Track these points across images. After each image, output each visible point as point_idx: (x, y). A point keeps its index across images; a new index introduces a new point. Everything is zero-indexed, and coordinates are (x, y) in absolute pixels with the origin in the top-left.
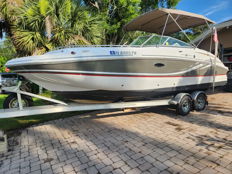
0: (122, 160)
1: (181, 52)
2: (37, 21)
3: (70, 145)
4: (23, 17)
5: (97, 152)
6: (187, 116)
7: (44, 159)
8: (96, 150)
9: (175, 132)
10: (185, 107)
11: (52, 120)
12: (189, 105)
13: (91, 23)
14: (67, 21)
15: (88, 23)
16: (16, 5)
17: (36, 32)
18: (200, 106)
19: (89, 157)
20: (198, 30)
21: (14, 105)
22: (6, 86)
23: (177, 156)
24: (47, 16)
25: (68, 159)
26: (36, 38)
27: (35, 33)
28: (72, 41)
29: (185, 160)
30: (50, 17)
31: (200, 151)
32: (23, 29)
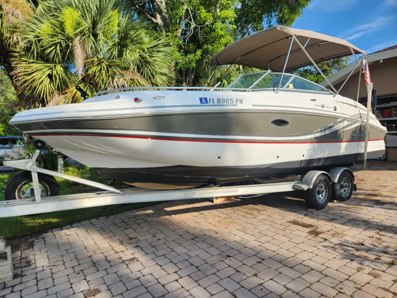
0: (225, 290)
1: (314, 100)
2: (59, 45)
3: (127, 265)
4: (34, 38)
5: (179, 277)
6: (323, 210)
7: (82, 291)
8: (176, 272)
9: (309, 237)
10: (321, 195)
11: (87, 220)
12: (326, 191)
13: (152, 50)
14: (111, 46)
15: (146, 50)
16: (20, 17)
17: (56, 63)
18: (344, 192)
19: (165, 286)
20: (324, 65)
21: (24, 193)
22: (12, 159)
23: (321, 281)
24: (75, 37)
25: (128, 290)
26: (56, 74)
27: (55, 66)
28: (120, 80)
29: (337, 288)
30: (81, 39)
31: (358, 271)
32: (33, 59)
